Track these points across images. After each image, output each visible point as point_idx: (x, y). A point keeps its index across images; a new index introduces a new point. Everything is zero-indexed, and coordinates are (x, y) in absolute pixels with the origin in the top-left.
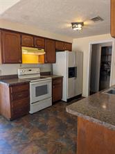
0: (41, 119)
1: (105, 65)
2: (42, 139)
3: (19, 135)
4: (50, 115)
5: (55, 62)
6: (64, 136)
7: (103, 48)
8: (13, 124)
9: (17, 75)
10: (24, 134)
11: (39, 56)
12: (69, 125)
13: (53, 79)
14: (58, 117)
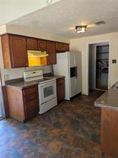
0: (53, 118)
1: (100, 63)
2: (61, 135)
3: (38, 134)
4: (59, 114)
5: (56, 63)
6: (80, 130)
7: (97, 47)
8: (27, 125)
9: (23, 79)
10: (43, 133)
11: (41, 58)
12: (80, 120)
13: (57, 80)
14: (68, 115)
